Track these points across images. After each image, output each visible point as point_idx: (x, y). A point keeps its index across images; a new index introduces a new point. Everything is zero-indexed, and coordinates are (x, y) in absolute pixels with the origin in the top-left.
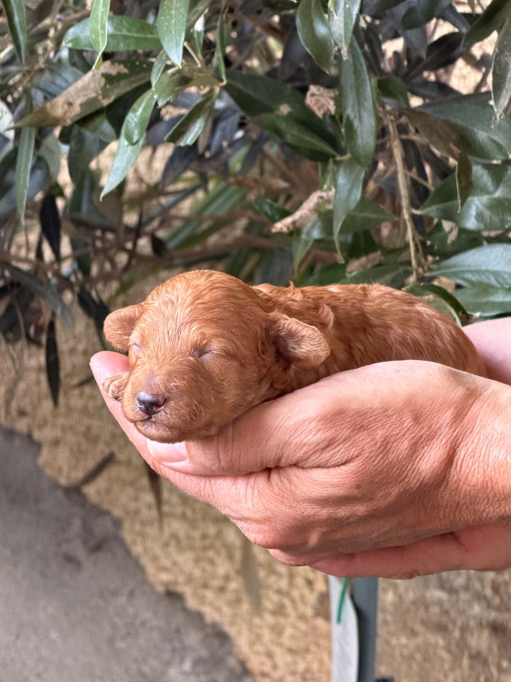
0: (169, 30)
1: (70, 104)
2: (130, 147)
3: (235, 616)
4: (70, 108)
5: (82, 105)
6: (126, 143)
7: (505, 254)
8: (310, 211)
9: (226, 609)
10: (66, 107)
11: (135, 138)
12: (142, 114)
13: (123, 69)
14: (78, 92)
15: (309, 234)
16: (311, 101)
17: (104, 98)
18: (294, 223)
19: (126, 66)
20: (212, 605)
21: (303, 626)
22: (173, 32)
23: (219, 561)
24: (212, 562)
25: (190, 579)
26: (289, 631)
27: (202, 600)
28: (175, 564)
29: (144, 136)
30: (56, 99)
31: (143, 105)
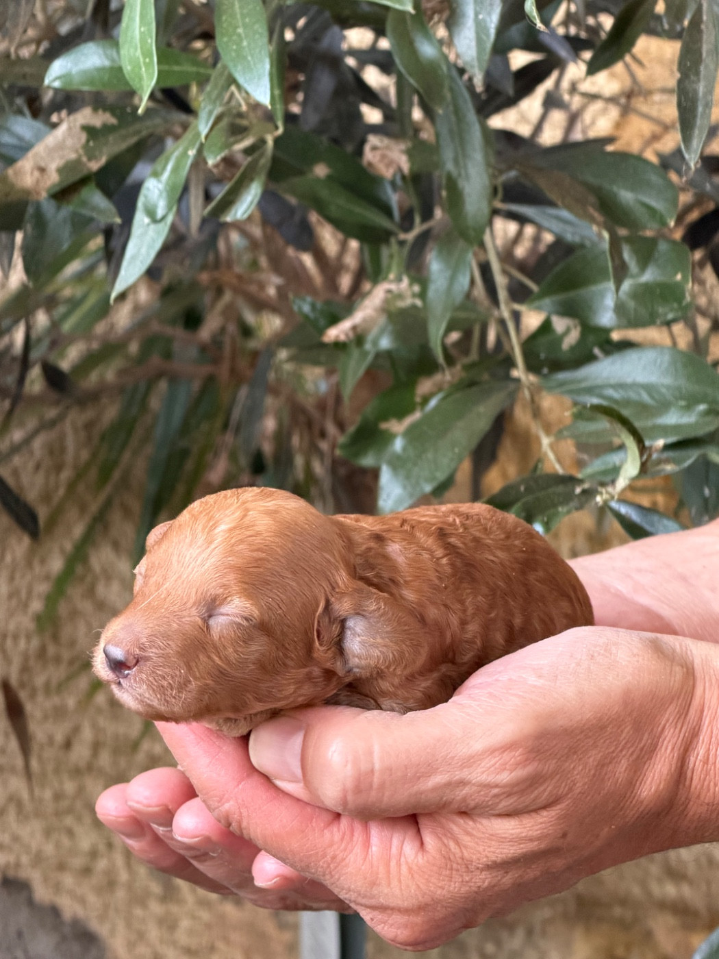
0: (240, 57)
1: (42, 170)
2: (152, 226)
3: (106, 907)
4: (42, 176)
5: (60, 171)
6: (147, 220)
7: (659, 360)
8: (376, 310)
9: (92, 899)
10: (36, 174)
11: (160, 212)
12: (169, 178)
13: (111, 120)
14: (51, 151)
15: (375, 342)
16: (374, 156)
17: (90, 159)
18: (354, 328)
19: (113, 114)
20: (72, 894)
21: (205, 915)
22: (249, 58)
23: (79, 830)
24: (70, 833)
25: (38, 859)
26: (185, 923)
27: (58, 888)
28: (16, 838)
29: (175, 209)
30: (20, 164)
31: (169, 167)
